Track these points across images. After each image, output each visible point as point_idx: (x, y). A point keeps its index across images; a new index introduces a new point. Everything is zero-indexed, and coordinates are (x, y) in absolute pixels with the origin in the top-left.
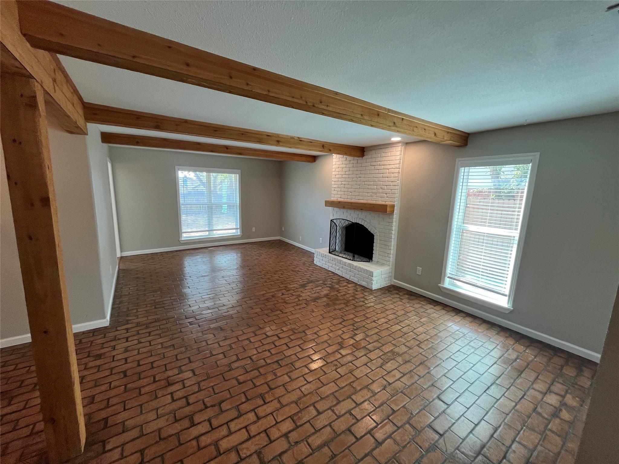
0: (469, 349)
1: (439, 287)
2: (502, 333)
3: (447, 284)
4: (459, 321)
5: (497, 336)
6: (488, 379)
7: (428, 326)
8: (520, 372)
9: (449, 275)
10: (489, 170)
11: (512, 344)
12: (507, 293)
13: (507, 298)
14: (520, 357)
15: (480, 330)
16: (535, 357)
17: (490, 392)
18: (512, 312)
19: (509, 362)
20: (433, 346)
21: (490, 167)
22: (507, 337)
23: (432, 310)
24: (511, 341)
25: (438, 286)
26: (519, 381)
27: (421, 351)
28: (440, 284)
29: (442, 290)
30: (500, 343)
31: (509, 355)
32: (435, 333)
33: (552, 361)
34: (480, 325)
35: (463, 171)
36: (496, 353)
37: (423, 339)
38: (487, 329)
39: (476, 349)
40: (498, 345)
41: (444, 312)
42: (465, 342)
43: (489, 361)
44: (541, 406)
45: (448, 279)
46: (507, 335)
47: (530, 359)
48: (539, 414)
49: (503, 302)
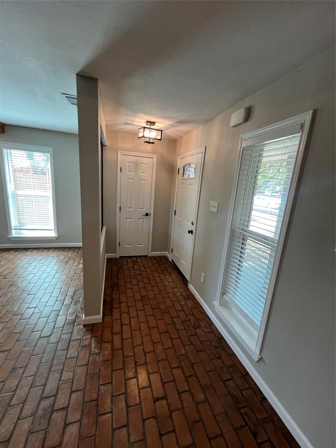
0: (40, 265)
1: (9, 238)
2: (55, 251)
3: (14, 234)
4: (30, 254)
5: (53, 253)
6: (53, 272)
7: (8, 265)
8: (67, 263)
9: (14, 228)
10: (25, 153)
11: (61, 253)
12: (53, 228)
13: (54, 231)
14: (66, 257)
15: (43, 254)
16: (72, 254)
17: (56, 277)
18: (58, 238)
19: (61, 261)
20: (15, 274)
21: (25, 152)
22: (58, 251)
23: (7, 255)
24: (60, 252)
25: (7, 237)
26: (67, 266)
27: (8, 280)
28: (9, 236)
29: (12, 239)
30: (55, 255)
31: (61, 258)
32: (15, 266)
33: (79, 252)
34: (43, 251)
35: (6, 151)
36: (55, 261)
37: (6, 273)
38: (47, 252)
39: (43, 263)
40: (54, 256)
41: (17, 253)
42: (36, 263)
43: (52, 265)
44: (77, 270)
45: (14, 230)
46: (58, 250)
47: (70, 256)
48: (77, 273)
49: (52, 234)
